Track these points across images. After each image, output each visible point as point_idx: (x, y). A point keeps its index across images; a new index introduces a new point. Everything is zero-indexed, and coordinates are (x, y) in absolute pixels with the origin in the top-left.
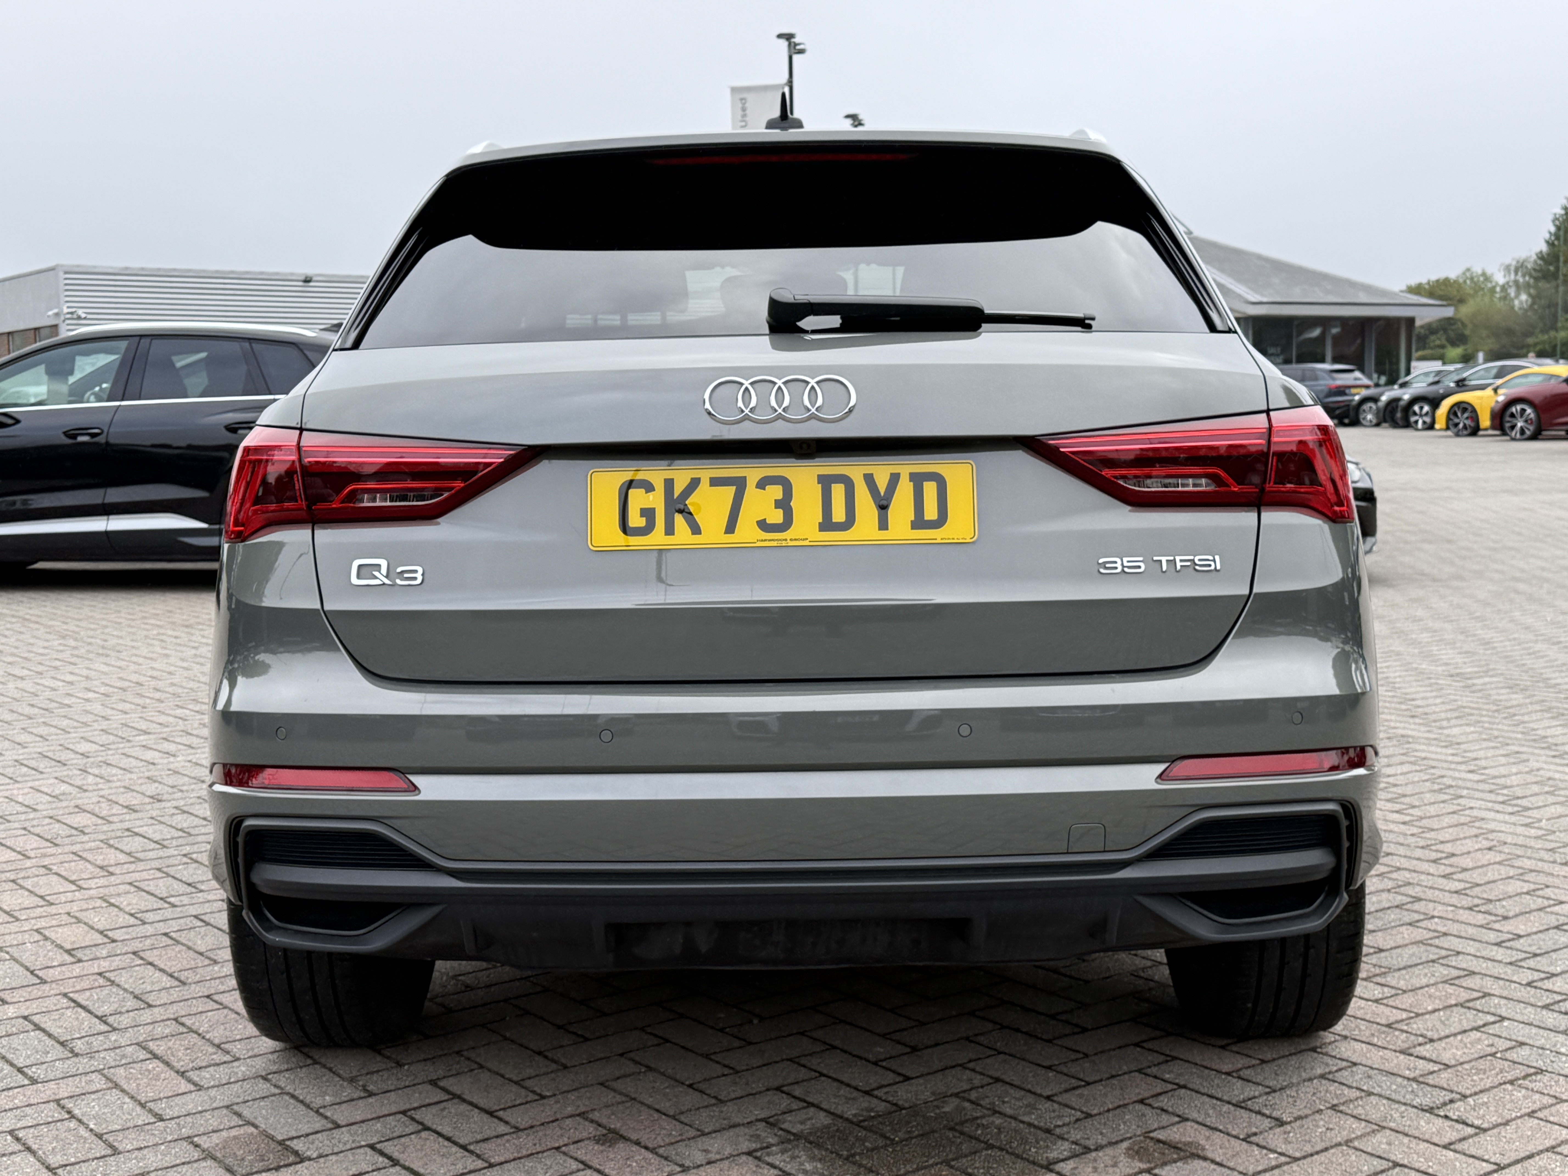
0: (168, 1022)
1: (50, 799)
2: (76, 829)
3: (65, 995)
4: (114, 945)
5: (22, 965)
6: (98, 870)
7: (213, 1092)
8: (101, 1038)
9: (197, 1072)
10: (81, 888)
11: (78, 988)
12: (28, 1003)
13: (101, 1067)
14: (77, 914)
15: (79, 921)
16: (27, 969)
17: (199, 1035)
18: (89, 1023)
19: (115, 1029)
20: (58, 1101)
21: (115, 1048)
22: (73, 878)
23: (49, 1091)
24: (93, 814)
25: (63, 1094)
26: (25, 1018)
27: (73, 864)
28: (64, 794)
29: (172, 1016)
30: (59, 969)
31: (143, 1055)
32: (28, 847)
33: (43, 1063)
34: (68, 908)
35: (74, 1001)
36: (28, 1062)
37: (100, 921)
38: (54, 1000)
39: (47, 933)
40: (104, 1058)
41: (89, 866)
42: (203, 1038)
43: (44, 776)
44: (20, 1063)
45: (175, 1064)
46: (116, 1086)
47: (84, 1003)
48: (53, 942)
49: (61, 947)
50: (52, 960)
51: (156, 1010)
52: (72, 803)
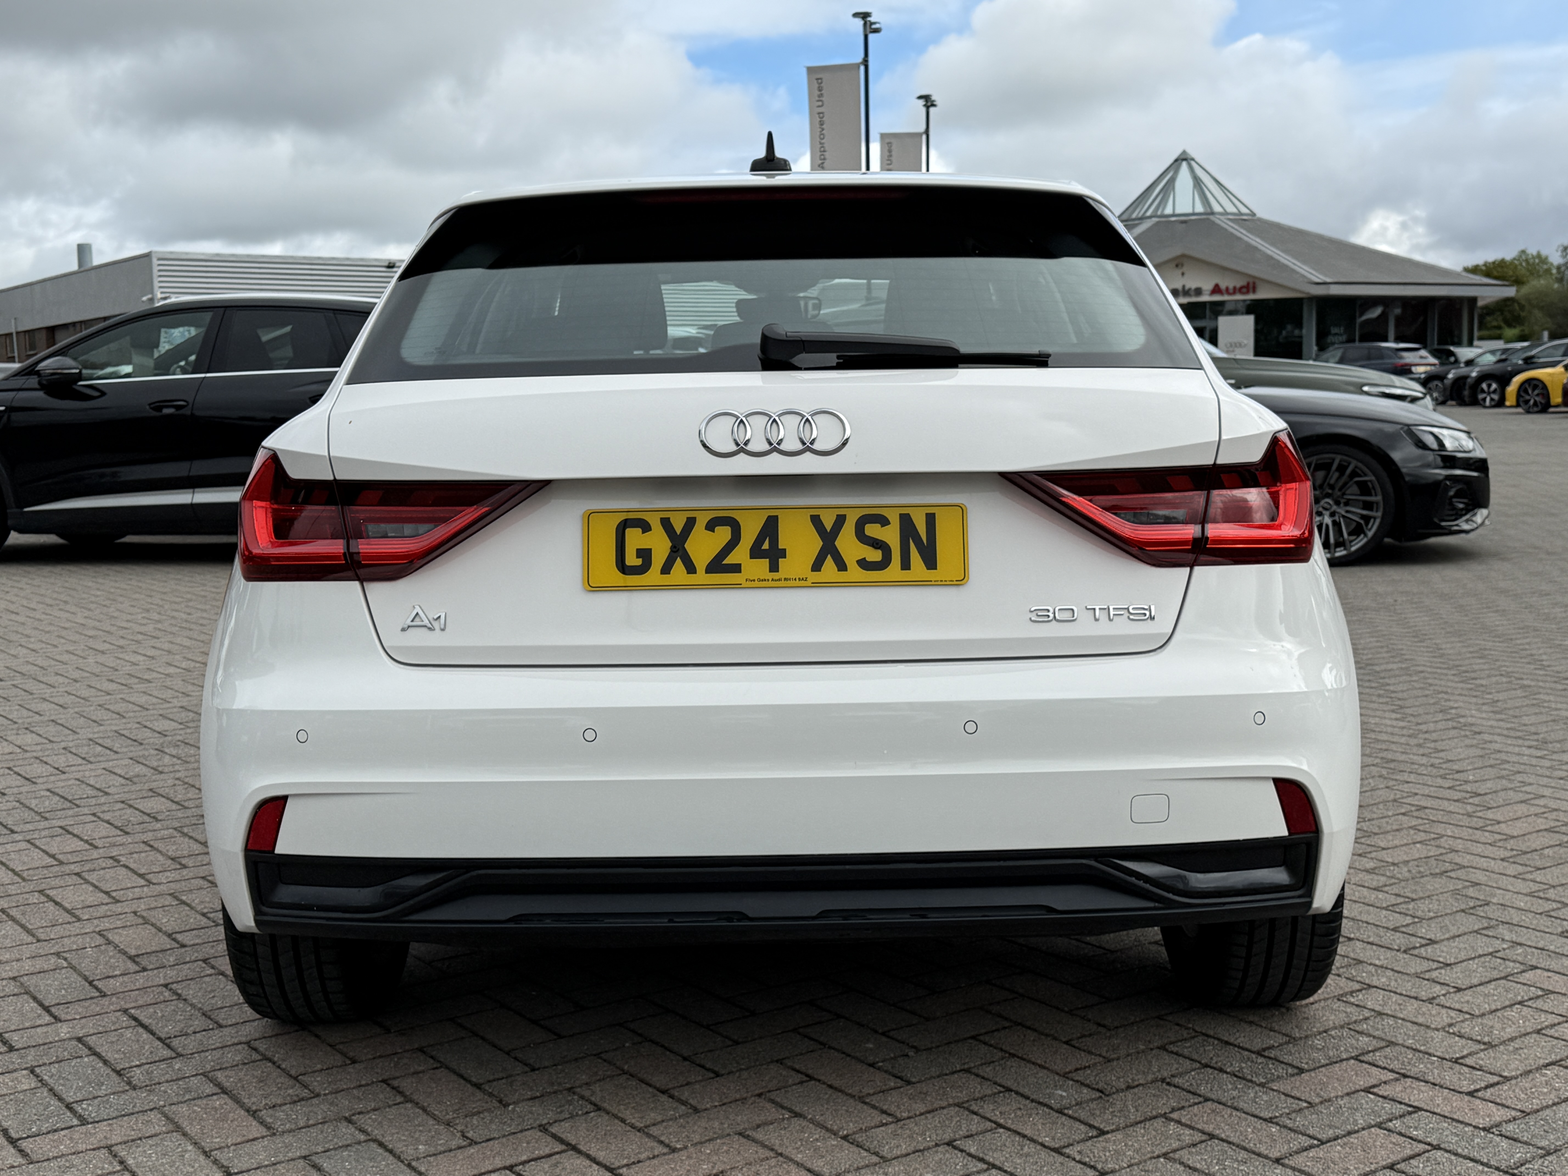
0: (240, 1047)
1: (123, 781)
2: (149, 815)
3: (125, 1011)
4: (183, 950)
5: (80, 974)
6: (170, 862)
7: (288, 1139)
8: (163, 1066)
9: (271, 1112)
10: (150, 882)
11: (140, 1003)
12: (84, 1021)
13: (162, 1103)
14: (145, 914)
15: (146, 921)
16: (86, 979)
17: (274, 1063)
18: (150, 1046)
19: (179, 1055)
20: (109, 1148)
21: (178, 1079)
22: (143, 871)
23: (100, 1133)
24: (168, 799)
25: (115, 1139)
26: (79, 1040)
27: (143, 855)
28: (138, 776)
29: (244, 1039)
30: (121, 979)
31: (209, 1089)
32: (96, 835)
33: (95, 1098)
34: (134, 906)
35: (135, 1019)
36: (79, 1096)
37: (168, 922)
38: (112, 1017)
39: (110, 936)
40: (165, 1092)
41: (161, 858)
42: (279, 1067)
43: (119, 756)
44: (70, 1096)
45: (246, 1101)
46: (178, 1128)
47: (146, 1021)
48: (116, 947)
49: (125, 953)
50: (114, 968)
51: (226, 1031)
52: (146, 787)
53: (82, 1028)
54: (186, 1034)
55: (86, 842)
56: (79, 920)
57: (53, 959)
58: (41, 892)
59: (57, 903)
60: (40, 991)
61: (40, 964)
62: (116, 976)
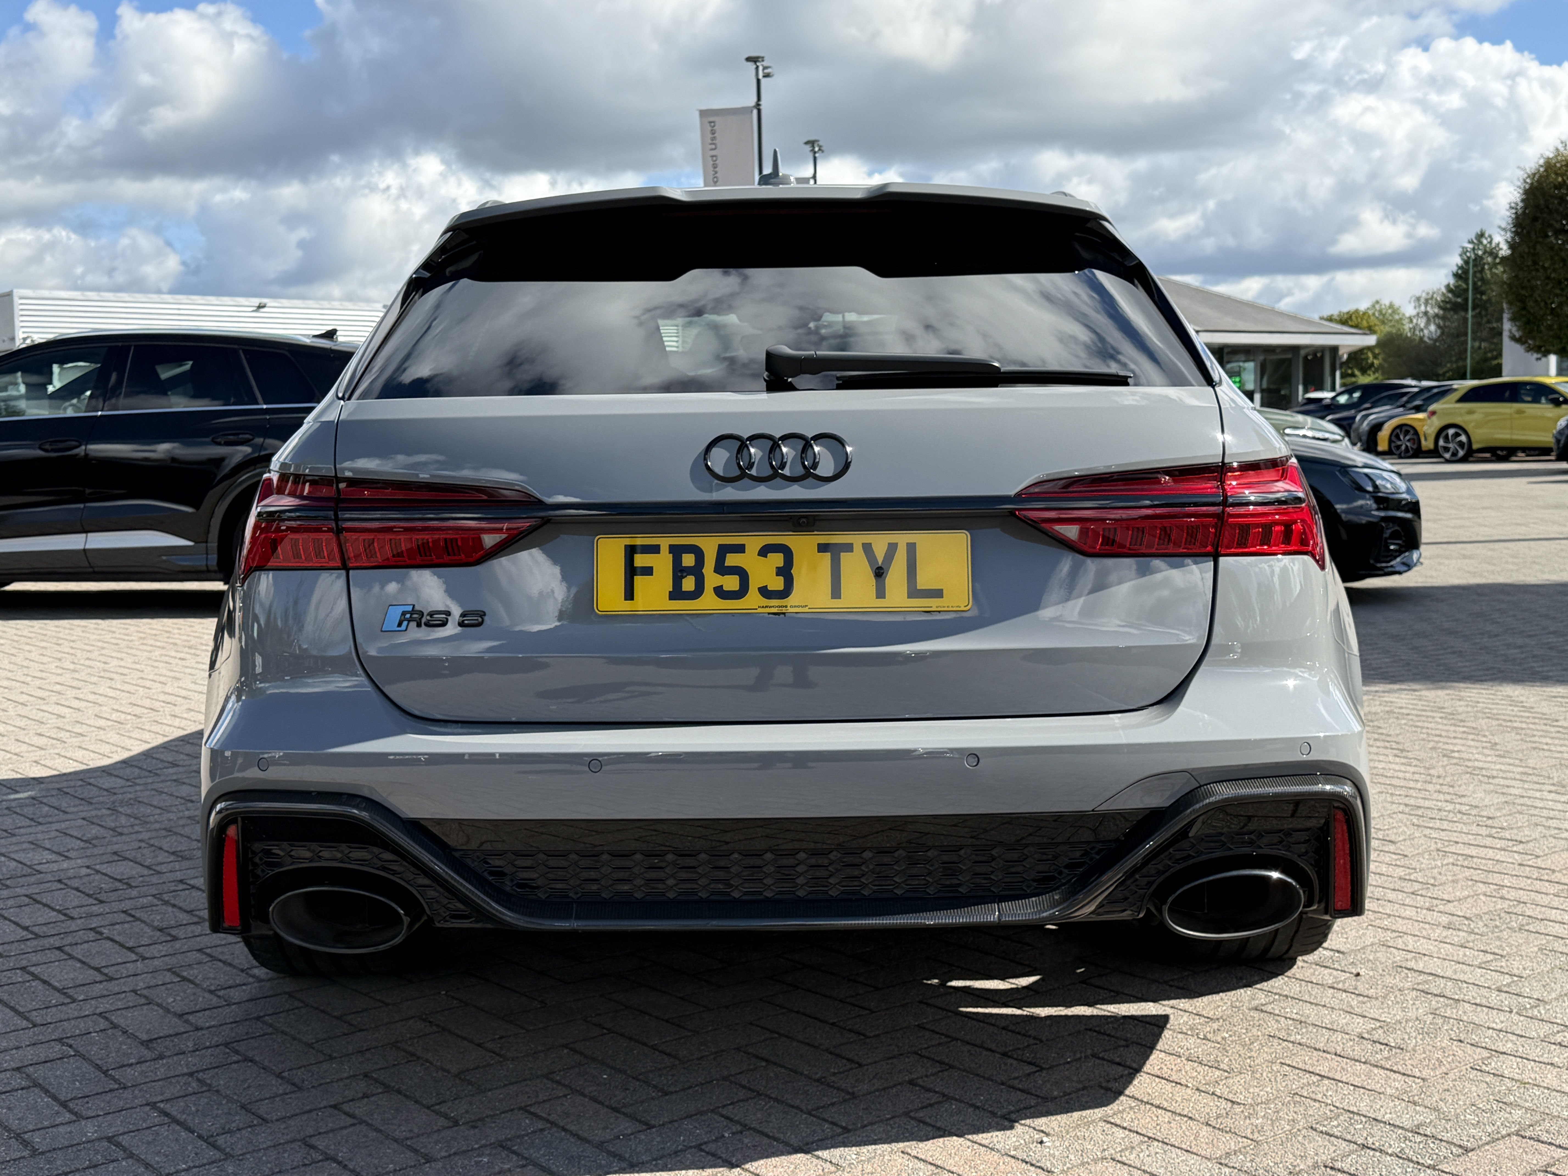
53: (110, 1126)
54: (230, 1132)
55: (59, 911)
56: (74, 1001)
57: (57, 1047)
58: (23, 969)
59: (45, 982)
60: (50, 1084)
61: (42, 1053)
62: (131, 1065)
